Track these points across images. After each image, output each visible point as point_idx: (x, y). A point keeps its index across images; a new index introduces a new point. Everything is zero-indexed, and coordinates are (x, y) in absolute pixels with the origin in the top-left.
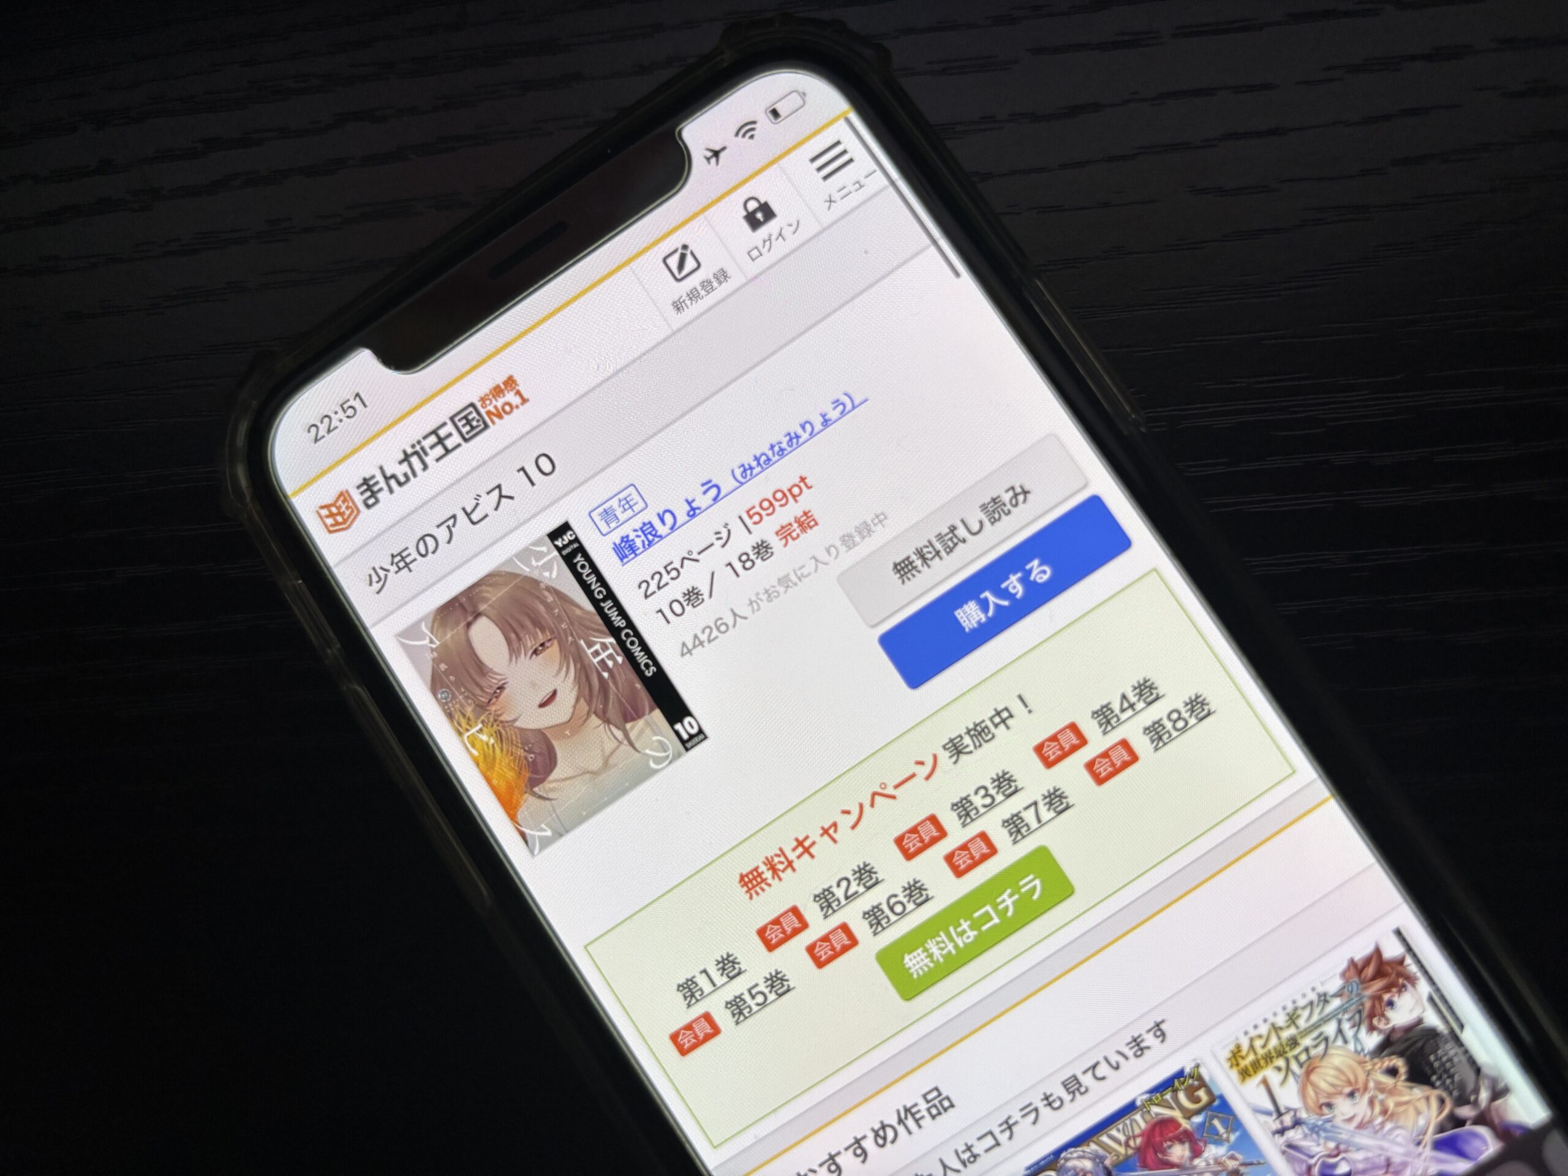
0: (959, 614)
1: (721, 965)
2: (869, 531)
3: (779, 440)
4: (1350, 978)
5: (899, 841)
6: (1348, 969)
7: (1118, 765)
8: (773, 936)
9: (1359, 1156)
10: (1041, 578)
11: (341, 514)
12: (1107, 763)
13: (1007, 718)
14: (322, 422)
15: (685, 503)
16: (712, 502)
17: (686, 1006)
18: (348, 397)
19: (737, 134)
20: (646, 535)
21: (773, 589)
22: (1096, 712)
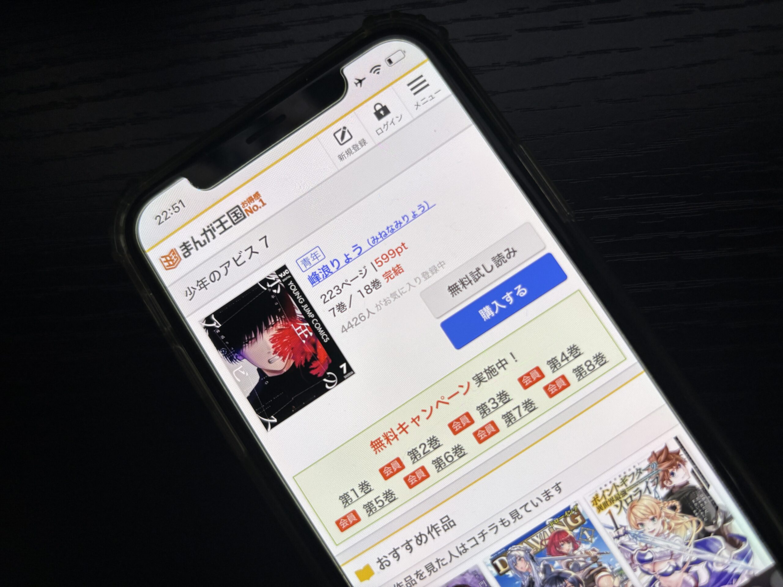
0: (481, 312)
1: (361, 487)
2: (436, 270)
3: (391, 224)
4: (653, 461)
5: (450, 425)
6: (652, 456)
7: (560, 388)
8: (387, 472)
9: (657, 550)
10: (522, 294)
11: (172, 261)
12: (554, 387)
13: (505, 364)
14: (162, 214)
15: (344, 256)
16: (357, 255)
17: (344, 507)
18: (176, 202)
19: (371, 72)
20: (324, 272)
21: (388, 299)
22: (549, 362)
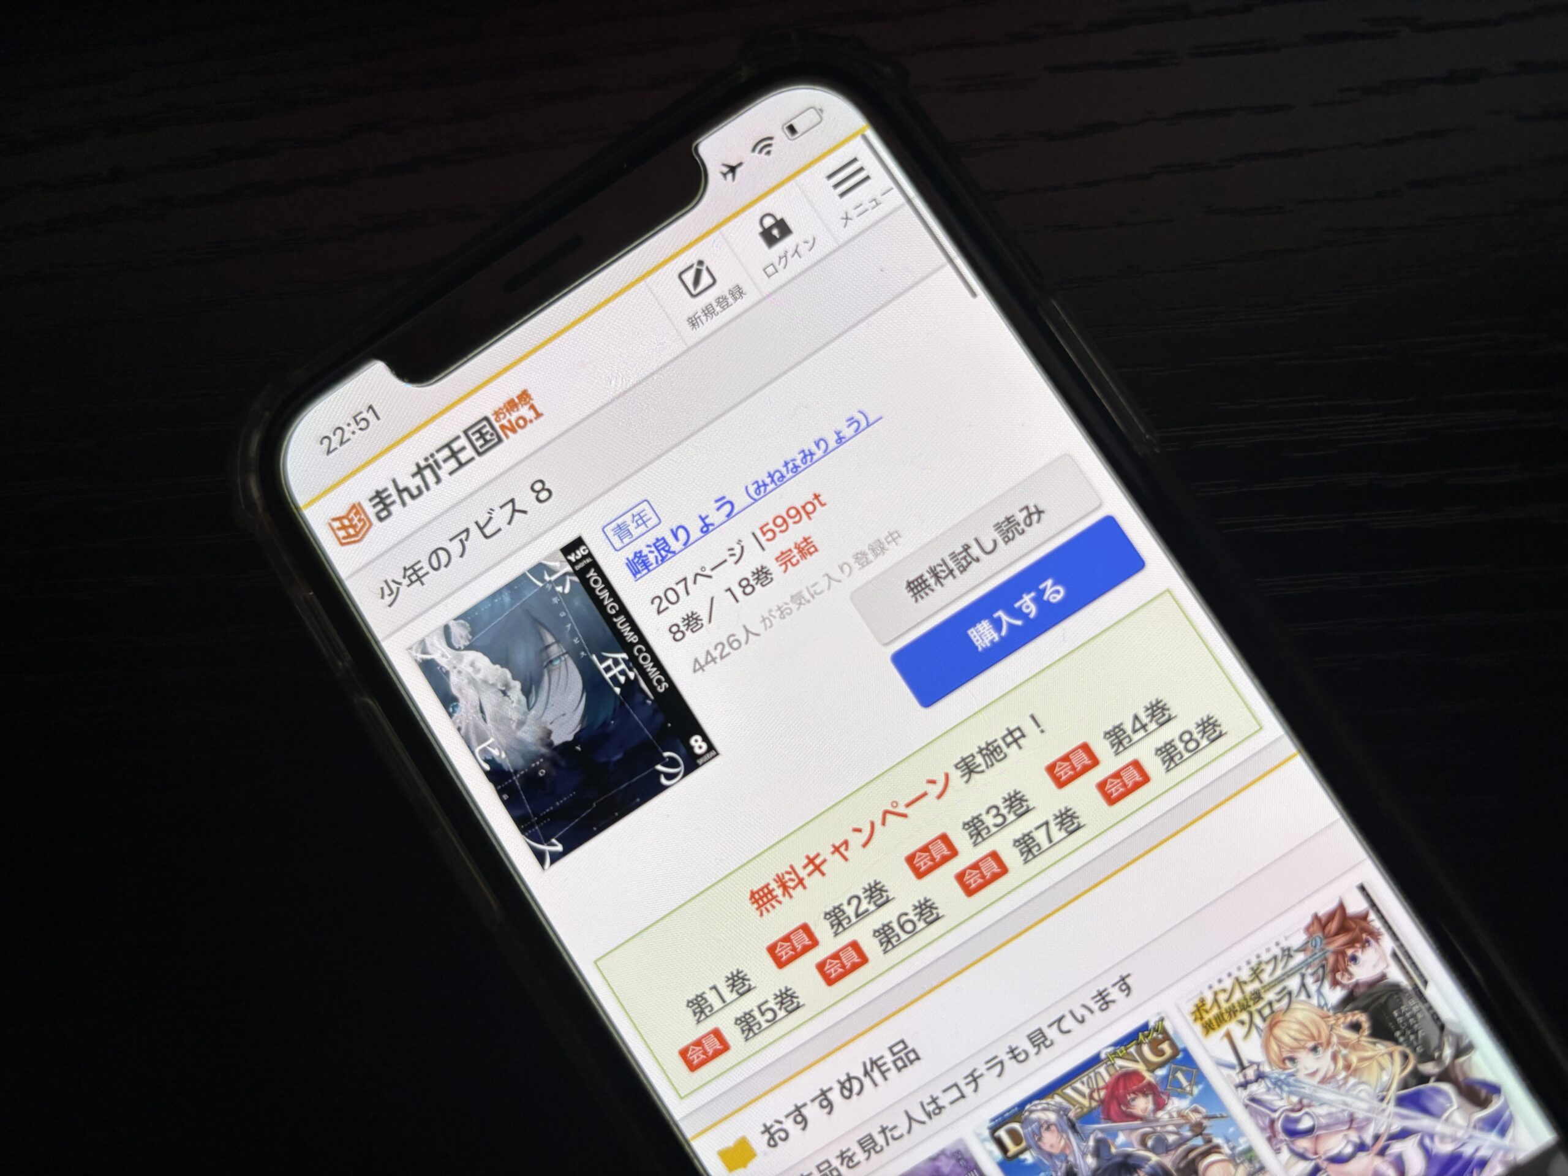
0: (972, 633)
1: (731, 982)
2: (883, 549)
3: (793, 457)
4: (1314, 933)
5: (910, 860)
6: (1312, 924)
7: (1130, 785)
8: (783, 953)
9: (1322, 1111)
10: (1054, 598)
11: (354, 527)
12: (1118, 783)
13: (1019, 738)
14: (334, 434)
15: (699, 520)
16: (724, 518)
17: (696, 1022)
18: (361, 410)
19: (754, 150)
20: (659, 551)
21: (786, 606)
22: (1108, 733)
